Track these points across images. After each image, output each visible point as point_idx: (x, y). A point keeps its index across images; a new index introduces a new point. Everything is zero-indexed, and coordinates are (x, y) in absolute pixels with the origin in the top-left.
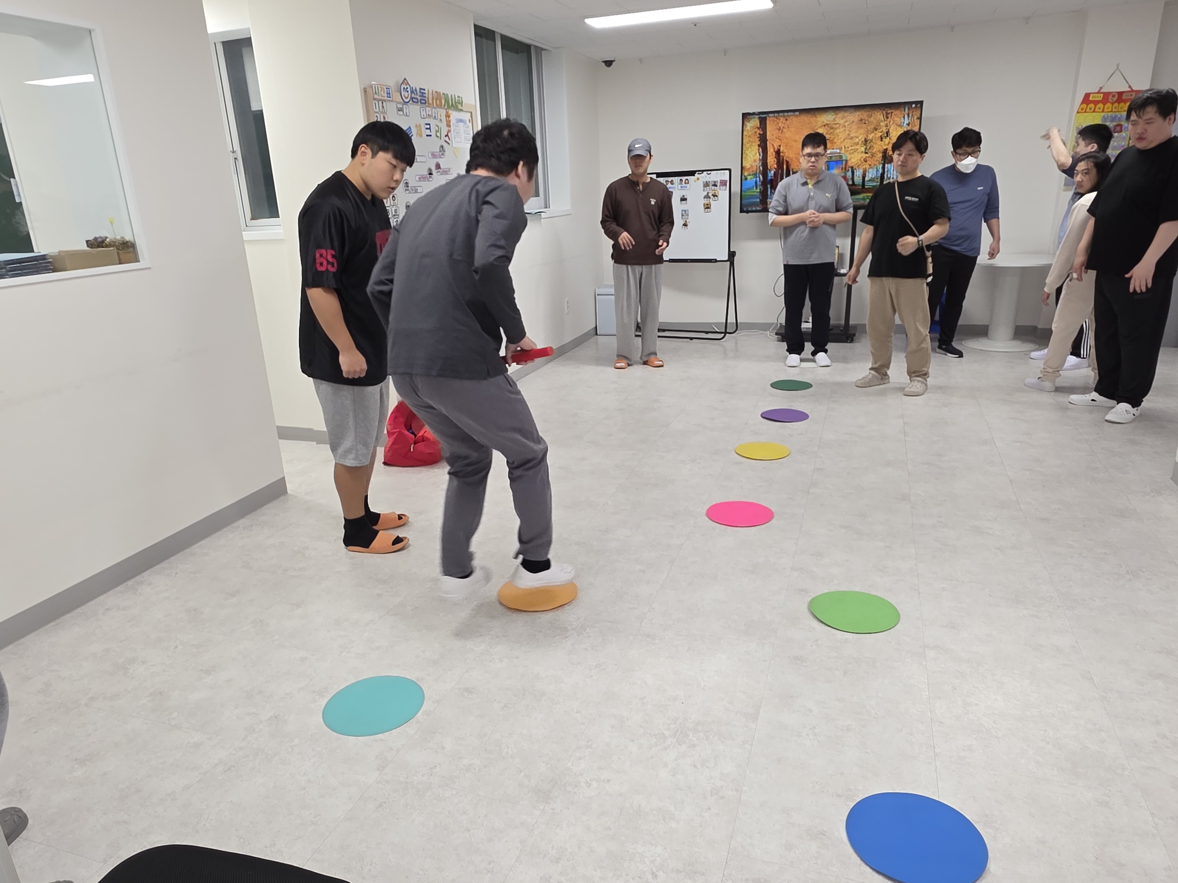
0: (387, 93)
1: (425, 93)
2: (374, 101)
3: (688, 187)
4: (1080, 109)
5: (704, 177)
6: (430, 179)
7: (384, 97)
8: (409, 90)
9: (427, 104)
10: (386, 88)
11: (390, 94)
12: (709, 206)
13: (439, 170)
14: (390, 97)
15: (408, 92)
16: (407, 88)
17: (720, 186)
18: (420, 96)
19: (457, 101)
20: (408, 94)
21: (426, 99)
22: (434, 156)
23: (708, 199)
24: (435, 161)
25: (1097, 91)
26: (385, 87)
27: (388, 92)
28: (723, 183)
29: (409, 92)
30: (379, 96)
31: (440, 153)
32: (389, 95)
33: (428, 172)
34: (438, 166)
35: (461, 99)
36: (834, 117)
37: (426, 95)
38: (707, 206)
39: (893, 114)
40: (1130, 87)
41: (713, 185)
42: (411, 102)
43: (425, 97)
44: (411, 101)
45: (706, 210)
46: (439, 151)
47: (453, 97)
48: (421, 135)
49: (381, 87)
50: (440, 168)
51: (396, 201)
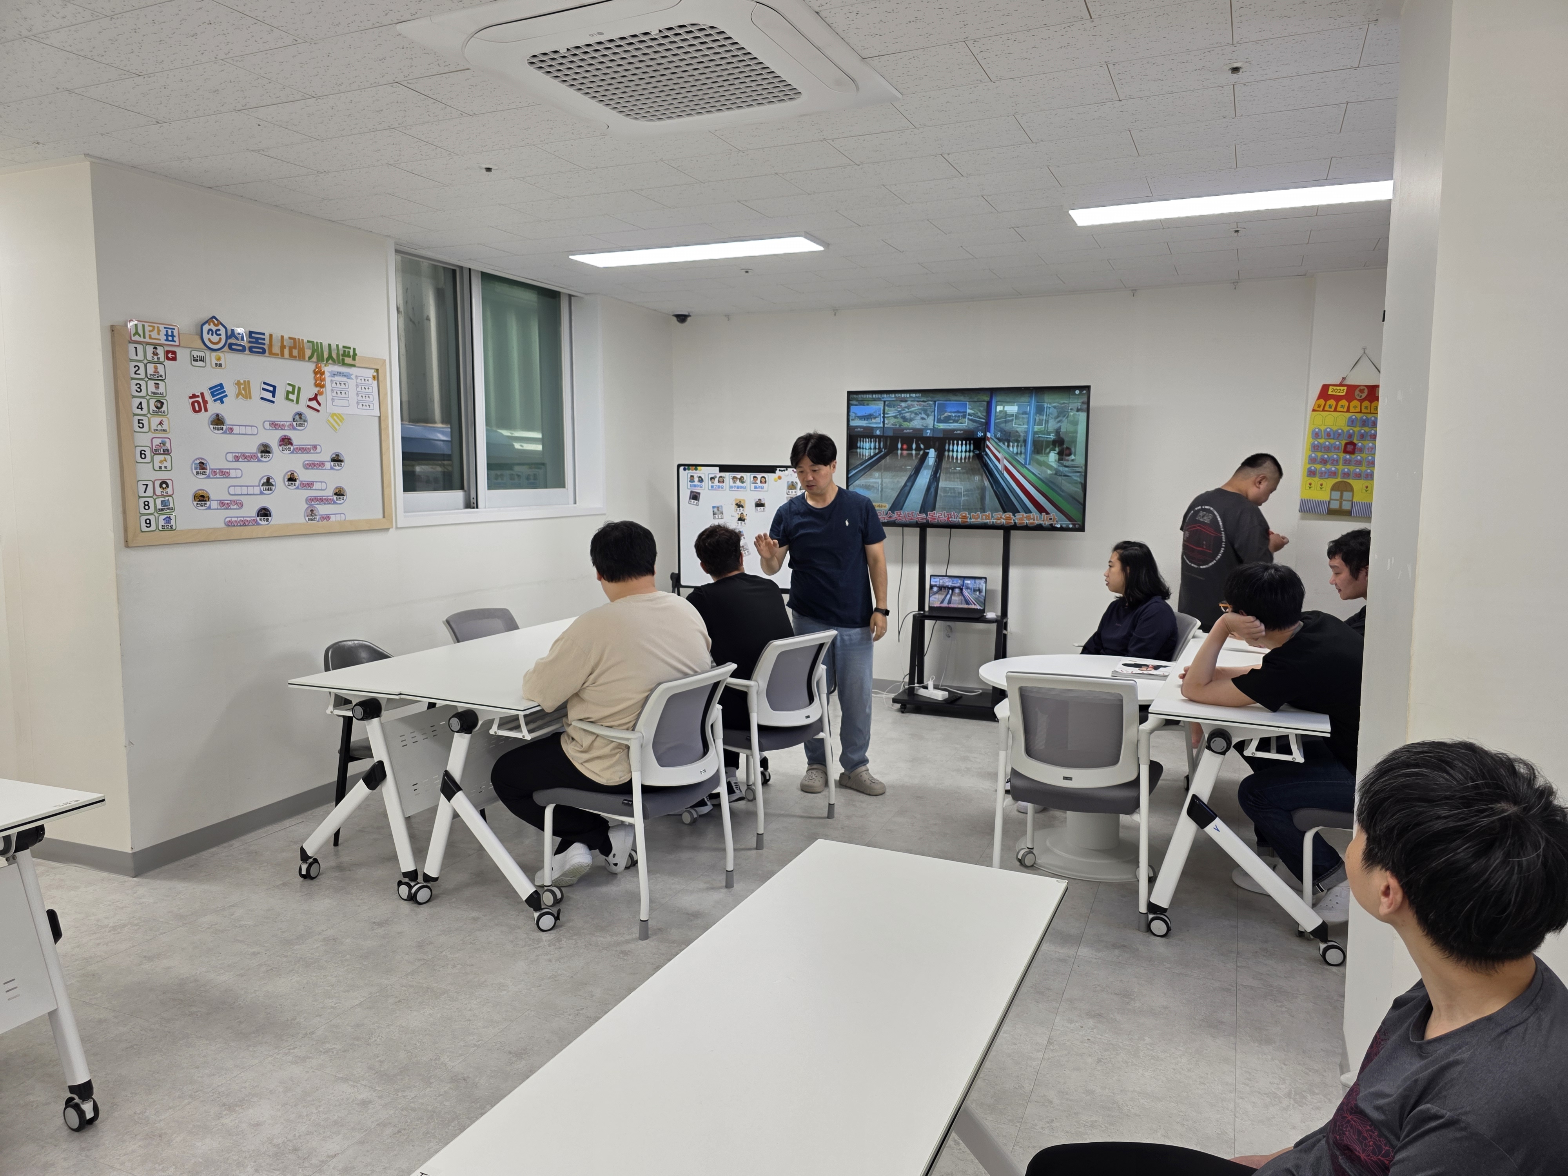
0: (167, 335)
1: (264, 339)
2: (135, 346)
4: (1317, 407)
6: (263, 459)
7: (160, 340)
8: (222, 331)
9: (267, 354)
10: (165, 328)
11: (173, 336)
13: (290, 446)
14: (173, 341)
15: (220, 335)
16: (219, 330)
18: (250, 342)
19: (341, 353)
20: (220, 339)
21: (265, 347)
22: (275, 425)
24: (280, 434)
25: (1338, 382)
26: (162, 327)
27: (170, 333)
29: (223, 337)
30: (144, 337)
31: (295, 424)
32: (170, 338)
33: (258, 448)
34: (286, 441)
35: (351, 351)
37: (267, 342)
42: (226, 350)
43: (264, 344)
44: (227, 348)
46: (291, 419)
47: (333, 347)
48: (248, 396)
49: (149, 326)
50: (292, 444)
51: (170, 490)
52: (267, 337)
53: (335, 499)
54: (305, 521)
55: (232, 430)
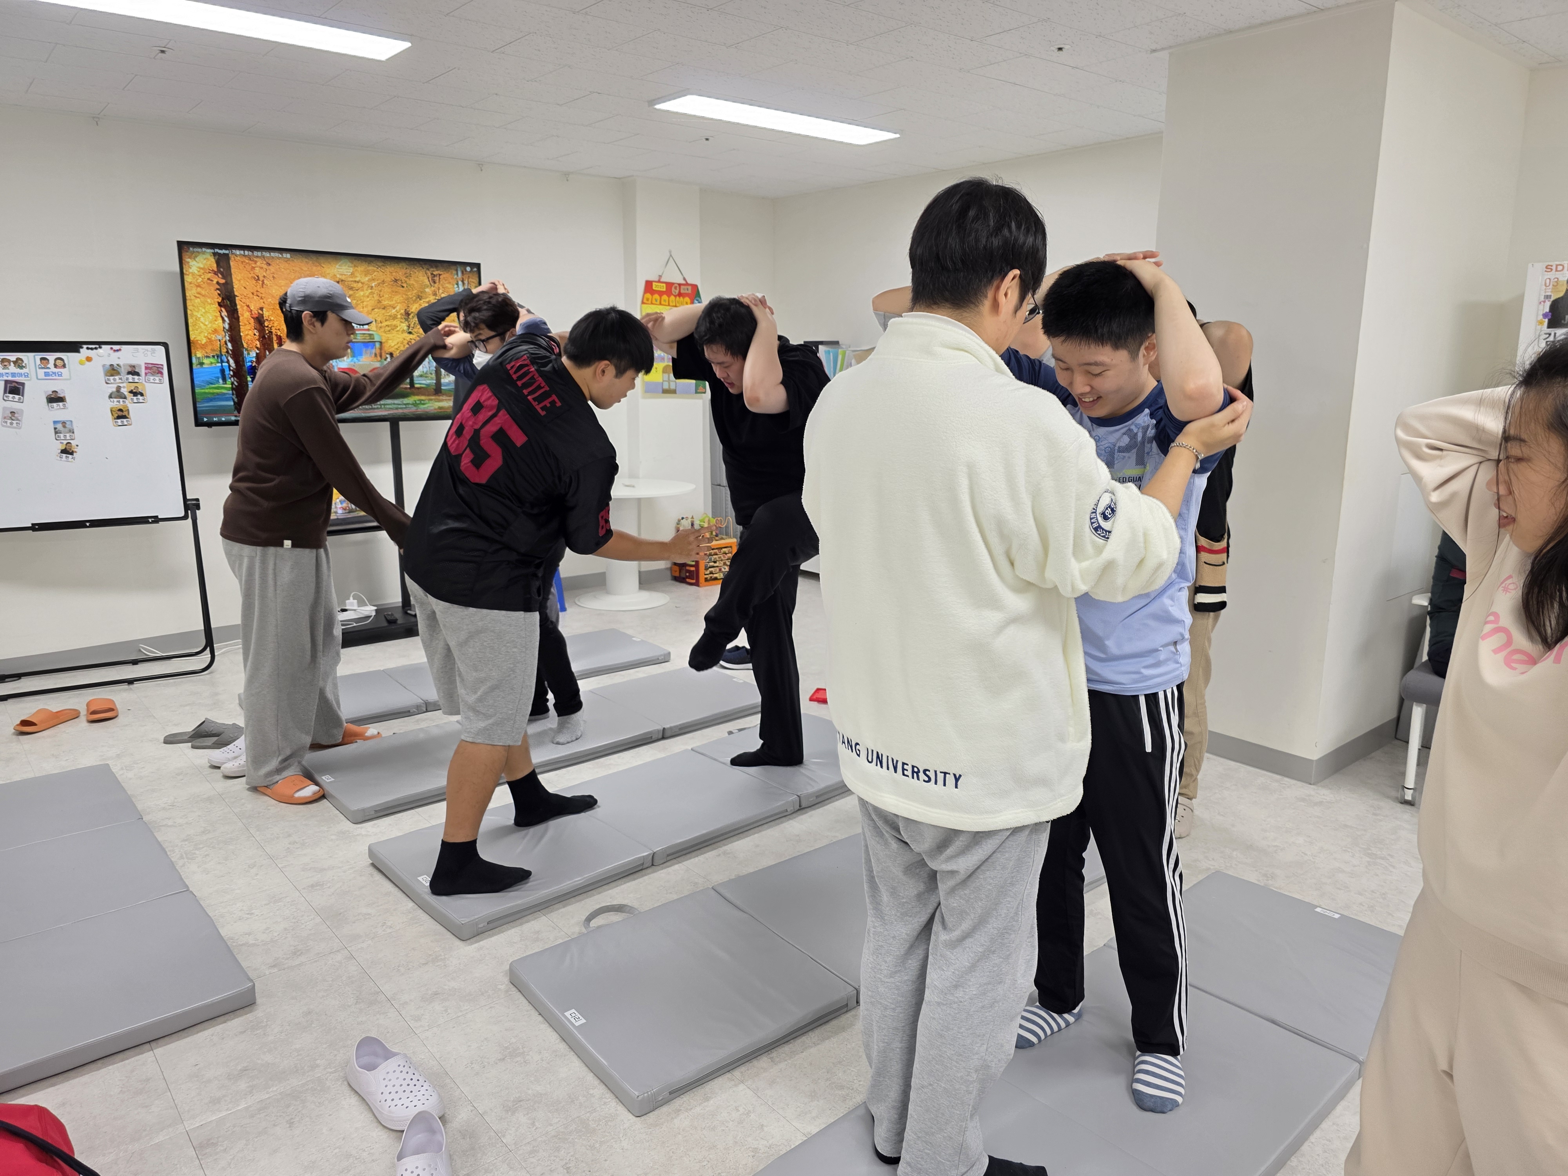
3: (64, 376)
5: (105, 356)
12: (125, 413)
17: (146, 374)
23: (121, 400)
28: (153, 369)
36: (351, 270)
38: (120, 413)
39: (441, 277)
41: (129, 373)
45: (119, 421)
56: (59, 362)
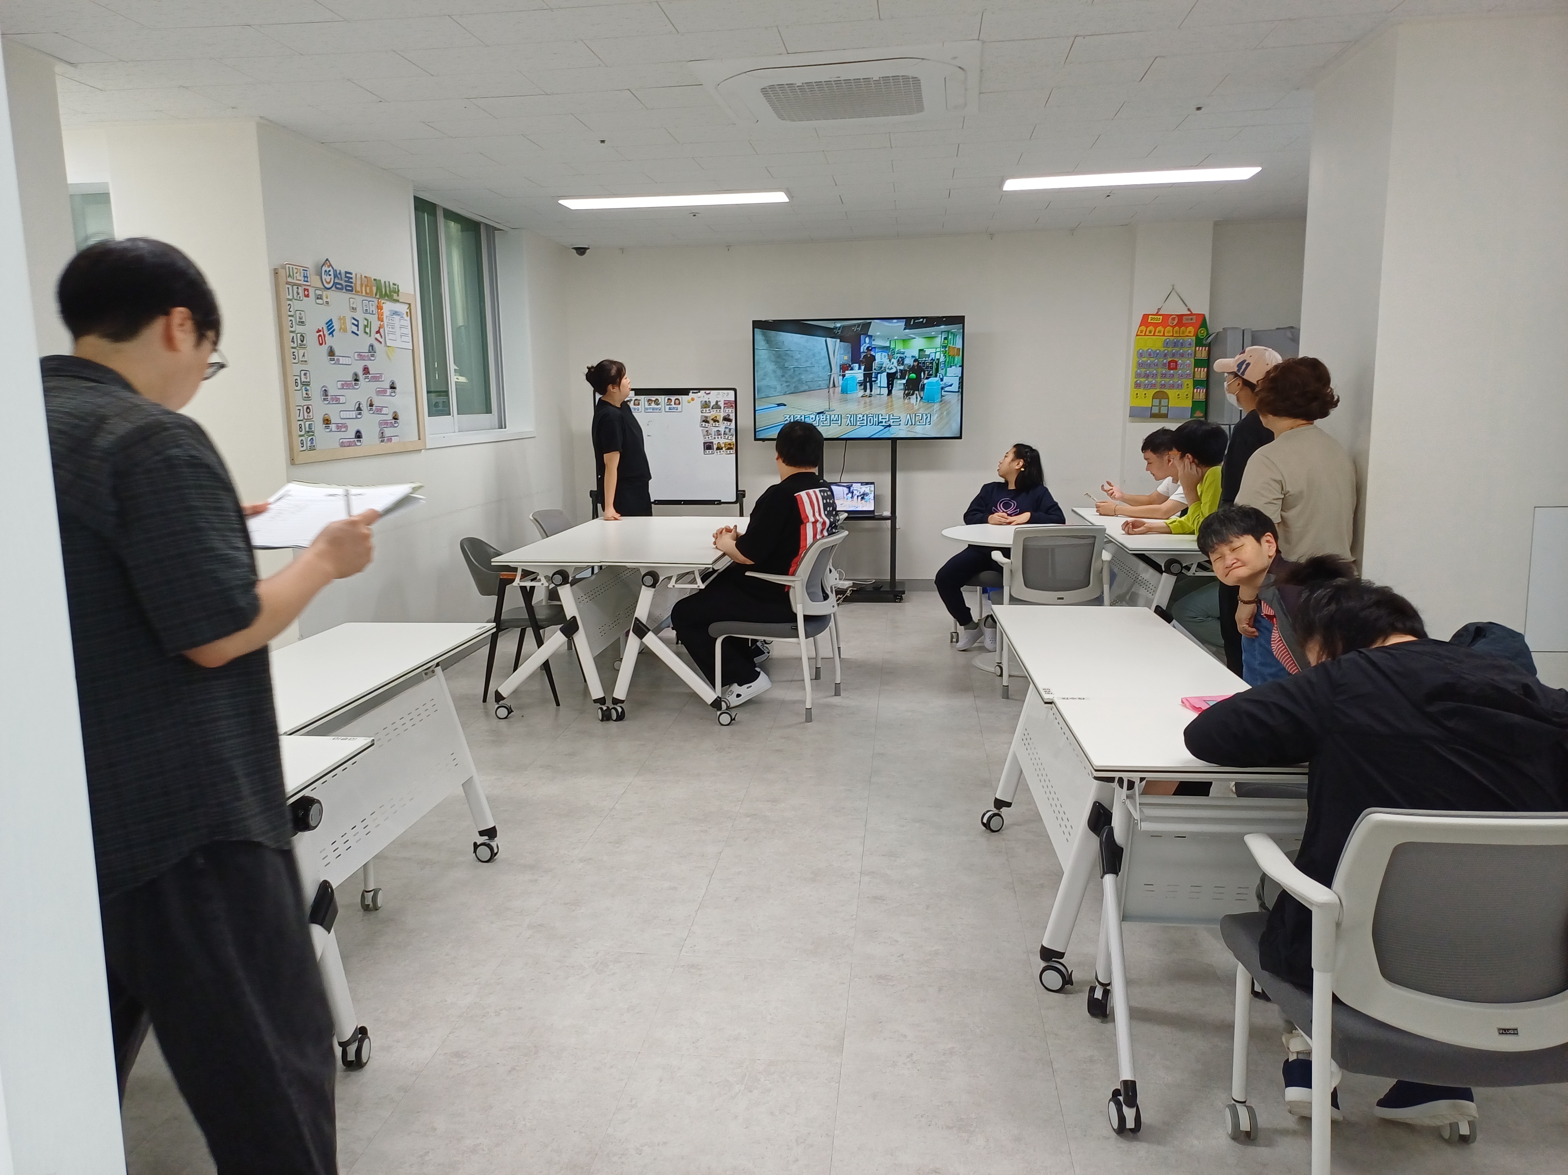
1: (351, 278)
2: (288, 286)
3: (679, 410)
4: (1139, 332)
5: (702, 397)
6: (356, 387)
7: (301, 280)
8: (331, 273)
9: (354, 292)
10: (303, 270)
11: (307, 277)
13: (368, 375)
14: (307, 281)
15: (330, 275)
16: (329, 271)
18: (346, 281)
19: (392, 289)
20: (331, 279)
21: (353, 285)
22: (360, 357)
23: (708, 425)
24: (363, 364)
25: (1155, 313)
26: (301, 269)
27: (305, 275)
28: (729, 404)
29: (332, 276)
30: (293, 279)
31: (370, 354)
32: (305, 279)
33: (353, 378)
34: (366, 371)
35: (396, 287)
37: (353, 280)
40: (1189, 310)
41: (714, 408)
42: (333, 289)
43: (351, 282)
44: (334, 287)
46: (368, 351)
47: (387, 284)
48: (345, 331)
49: (296, 269)
50: (368, 373)
51: (311, 414)
52: (353, 276)
53: (393, 423)
54: (378, 442)
55: (338, 360)
56: (677, 402)
